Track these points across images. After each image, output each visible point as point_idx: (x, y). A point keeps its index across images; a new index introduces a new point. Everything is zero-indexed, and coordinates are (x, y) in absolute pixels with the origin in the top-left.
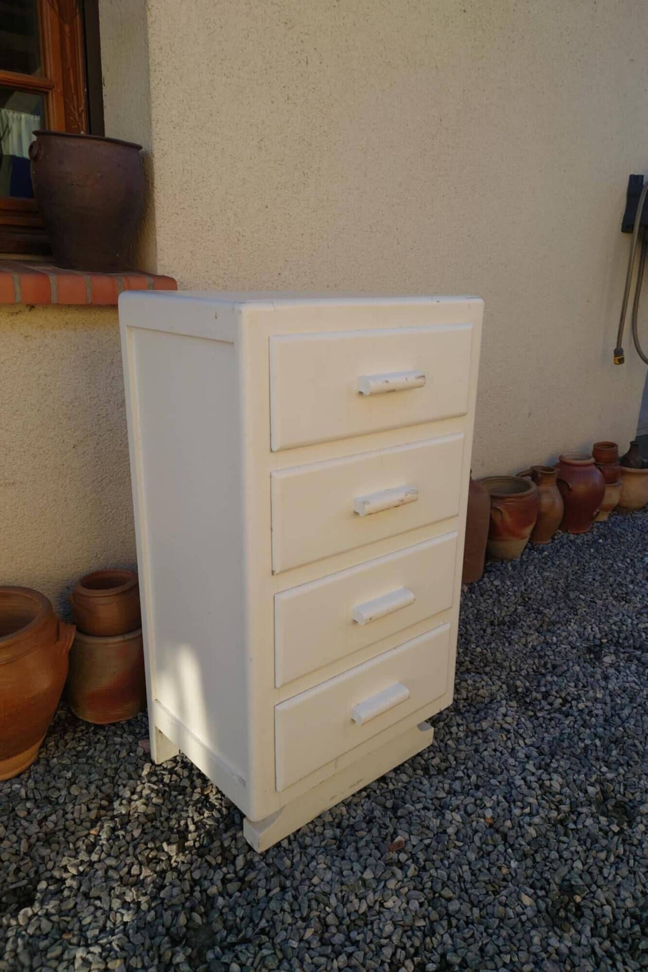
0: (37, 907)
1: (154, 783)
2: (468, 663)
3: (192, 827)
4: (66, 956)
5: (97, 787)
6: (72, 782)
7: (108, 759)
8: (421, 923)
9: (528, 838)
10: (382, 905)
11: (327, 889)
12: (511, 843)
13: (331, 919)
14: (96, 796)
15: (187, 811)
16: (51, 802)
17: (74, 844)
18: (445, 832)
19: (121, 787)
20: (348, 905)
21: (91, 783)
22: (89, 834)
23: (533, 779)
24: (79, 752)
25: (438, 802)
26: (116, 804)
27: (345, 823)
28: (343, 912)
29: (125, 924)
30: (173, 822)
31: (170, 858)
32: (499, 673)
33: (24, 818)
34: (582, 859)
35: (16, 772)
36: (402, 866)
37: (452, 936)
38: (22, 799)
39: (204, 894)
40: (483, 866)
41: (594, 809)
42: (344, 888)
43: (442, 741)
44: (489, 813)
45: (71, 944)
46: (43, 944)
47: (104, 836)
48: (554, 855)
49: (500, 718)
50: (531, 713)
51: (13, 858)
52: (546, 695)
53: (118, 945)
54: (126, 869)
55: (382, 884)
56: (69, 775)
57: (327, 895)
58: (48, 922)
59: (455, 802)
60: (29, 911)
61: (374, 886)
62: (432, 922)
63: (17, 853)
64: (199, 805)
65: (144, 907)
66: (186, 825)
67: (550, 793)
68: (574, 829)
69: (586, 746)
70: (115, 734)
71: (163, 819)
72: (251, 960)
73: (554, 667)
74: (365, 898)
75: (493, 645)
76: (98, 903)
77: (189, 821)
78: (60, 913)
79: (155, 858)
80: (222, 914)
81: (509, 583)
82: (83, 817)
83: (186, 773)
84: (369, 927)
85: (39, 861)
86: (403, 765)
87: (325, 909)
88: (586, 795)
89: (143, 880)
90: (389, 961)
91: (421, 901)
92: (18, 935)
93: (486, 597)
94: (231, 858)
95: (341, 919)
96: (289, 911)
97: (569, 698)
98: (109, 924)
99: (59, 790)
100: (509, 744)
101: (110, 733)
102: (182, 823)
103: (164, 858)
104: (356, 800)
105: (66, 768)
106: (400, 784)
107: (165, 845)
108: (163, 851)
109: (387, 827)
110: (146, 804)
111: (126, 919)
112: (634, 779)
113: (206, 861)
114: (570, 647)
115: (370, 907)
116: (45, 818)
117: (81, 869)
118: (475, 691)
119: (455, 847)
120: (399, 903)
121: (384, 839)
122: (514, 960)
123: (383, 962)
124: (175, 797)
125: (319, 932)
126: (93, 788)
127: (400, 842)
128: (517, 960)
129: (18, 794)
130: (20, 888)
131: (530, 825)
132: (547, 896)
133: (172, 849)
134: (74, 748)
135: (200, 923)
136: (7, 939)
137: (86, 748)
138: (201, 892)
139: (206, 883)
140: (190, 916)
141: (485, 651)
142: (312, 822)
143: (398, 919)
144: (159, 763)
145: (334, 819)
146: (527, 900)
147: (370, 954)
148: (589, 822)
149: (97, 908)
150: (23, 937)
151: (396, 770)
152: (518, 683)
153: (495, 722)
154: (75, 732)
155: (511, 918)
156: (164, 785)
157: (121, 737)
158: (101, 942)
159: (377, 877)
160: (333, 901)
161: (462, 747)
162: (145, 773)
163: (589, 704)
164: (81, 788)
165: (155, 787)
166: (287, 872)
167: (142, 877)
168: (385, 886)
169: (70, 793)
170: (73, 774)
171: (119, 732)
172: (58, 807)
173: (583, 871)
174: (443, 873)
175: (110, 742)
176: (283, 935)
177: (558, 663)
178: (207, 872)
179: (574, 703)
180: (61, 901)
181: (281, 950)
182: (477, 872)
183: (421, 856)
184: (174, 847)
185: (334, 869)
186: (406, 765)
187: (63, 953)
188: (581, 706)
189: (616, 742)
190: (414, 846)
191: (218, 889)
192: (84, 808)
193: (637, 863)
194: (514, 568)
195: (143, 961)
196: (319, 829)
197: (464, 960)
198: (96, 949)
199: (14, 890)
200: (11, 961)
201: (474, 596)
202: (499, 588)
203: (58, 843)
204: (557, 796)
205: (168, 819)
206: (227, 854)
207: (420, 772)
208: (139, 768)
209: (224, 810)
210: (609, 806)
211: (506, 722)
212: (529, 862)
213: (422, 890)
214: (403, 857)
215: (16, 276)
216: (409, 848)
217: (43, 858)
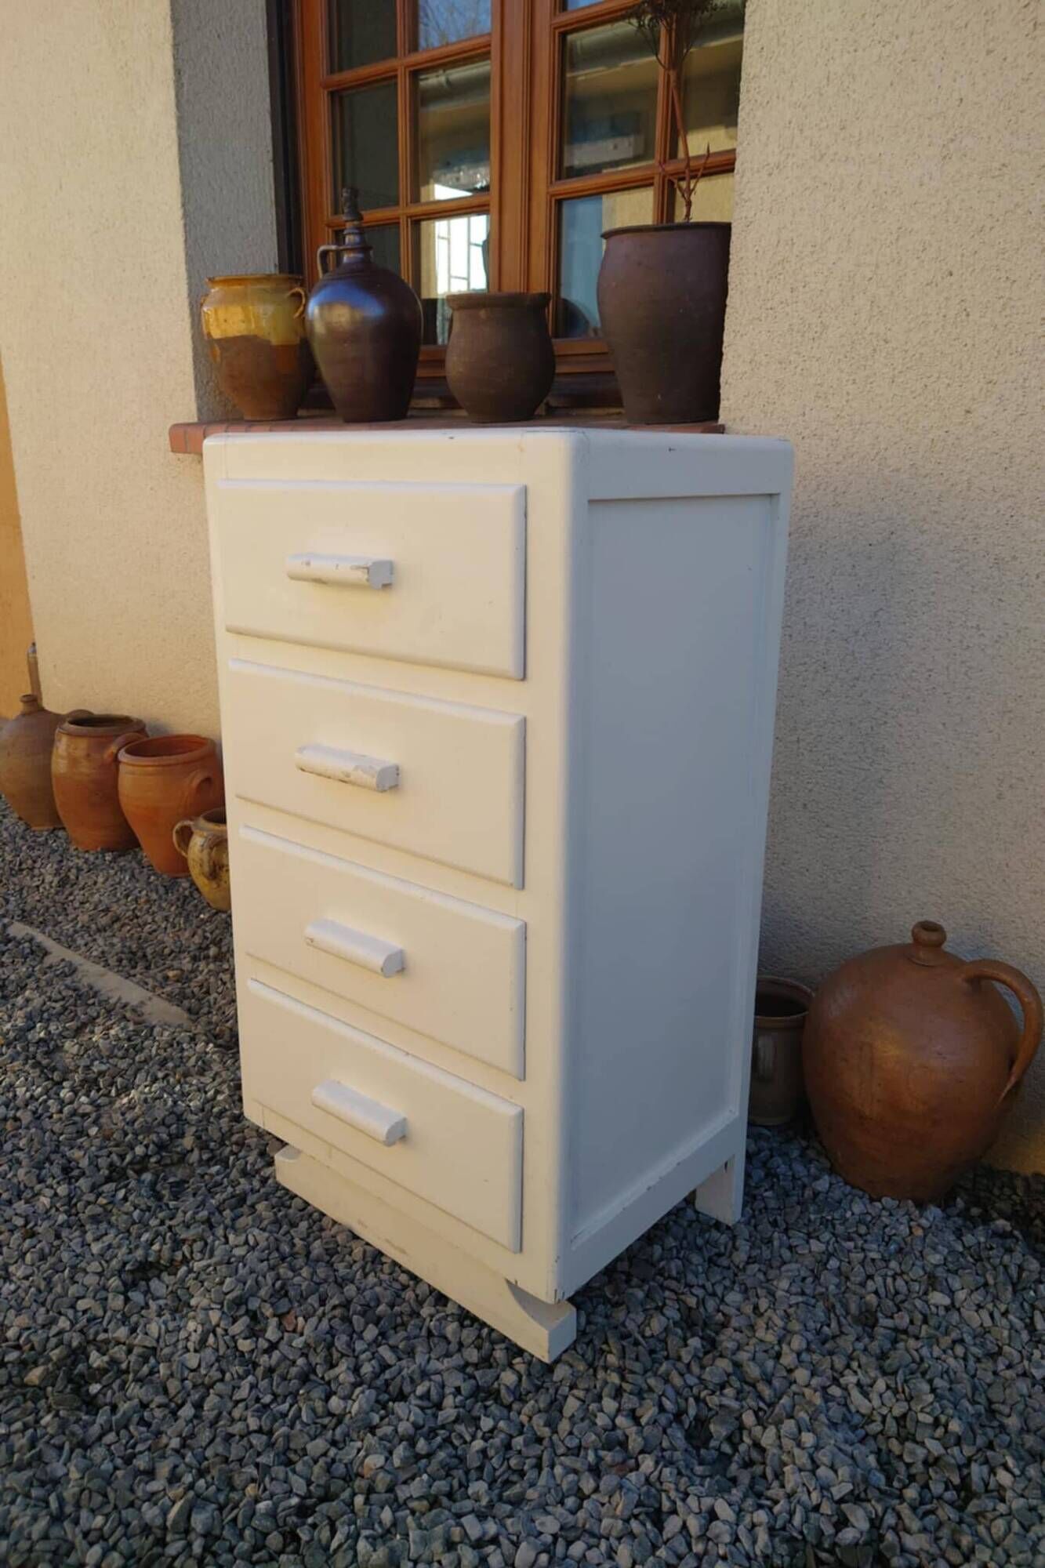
27: (336, 1258)
45: (168, 1080)
58: (196, 1062)
78: (207, 1064)
104: (386, 1267)
135: (190, 1162)
140: (194, 1148)
142: (334, 1224)
145: (341, 1245)
186: (483, 1331)
187: (159, 1079)
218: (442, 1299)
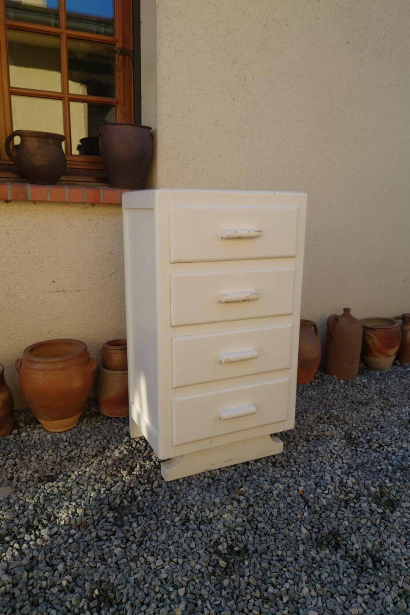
0: (54, 483)
1: (127, 446)
2: (326, 419)
3: (138, 466)
4: (60, 504)
5: (100, 443)
6: (89, 438)
7: (108, 432)
8: (240, 529)
9: (320, 504)
10: (221, 516)
11: (194, 503)
12: (310, 505)
13: (192, 517)
14: (98, 446)
15: (138, 460)
16: (76, 445)
17: (81, 463)
18: (272, 492)
19: (111, 445)
20: (203, 513)
21: (97, 440)
22: (89, 461)
23: (338, 478)
24: (96, 427)
25: (275, 479)
26: (106, 451)
27: (216, 478)
28: (199, 514)
29: (91, 497)
30: (129, 463)
31: (123, 476)
32: (343, 426)
33: (62, 449)
34: (350, 521)
35: (64, 429)
36: (239, 502)
37: (254, 538)
38: (63, 441)
39: (133, 494)
40: (287, 512)
41: (370, 499)
42: (203, 504)
43: (290, 452)
44: (301, 489)
45: (64, 500)
46: (51, 497)
47: (95, 462)
48: (333, 515)
49: (331, 447)
50: (354, 448)
51: (52, 464)
52: (369, 441)
53: (84, 504)
54: (99, 476)
55: (224, 506)
56: (88, 435)
57: (193, 505)
58: (57, 490)
59: (284, 480)
60: (51, 484)
61: (219, 506)
62: (245, 530)
63: (55, 462)
64: (145, 458)
65: (102, 492)
66: (136, 465)
67: (345, 486)
68: (353, 507)
69: (382, 469)
70: (116, 422)
71: (125, 460)
72: (144, 523)
73: (382, 427)
74: (213, 511)
75: (346, 412)
76: (82, 487)
77: (138, 464)
78: (63, 487)
79: (116, 475)
80: (138, 504)
81: (373, 382)
82: (89, 454)
83: (144, 444)
84: (211, 525)
85: (63, 467)
86: (261, 459)
87: (190, 512)
88: (369, 492)
89: (106, 482)
90: (215, 541)
91: (244, 519)
92: (43, 492)
93: (355, 388)
94: (152, 481)
95: (197, 518)
96: (171, 507)
97: (383, 444)
98: (84, 496)
99: (82, 440)
100: (331, 460)
101: (113, 421)
102: (134, 464)
103: (119, 476)
104: (227, 470)
105: (88, 432)
106: (255, 467)
107: (122, 470)
108: (120, 473)
109: (238, 483)
110: (120, 454)
111: (92, 495)
112: (405, 489)
113: (139, 480)
114: (397, 418)
115: (214, 516)
116: (72, 451)
117: (80, 473)
118: (323, 433)
119: (275, 500)
120: (231, 517)
121: (234, 488)
122: (283, 554)
123: (211, 540)
124: (136, 453)
125: (183, 521)
126: (97, 442)
127: (243, 491)
128: (285, 554)
129: (62, 438)
130: (51, 476)
131: (324, 498)
132: (319, 533)
133: (124, 473)
134: (95, 425)
135: (127, 505)
136: (37, 493)
137: (100, 425)
138: (132, 493)
139: (136, 490)
140: (123, 500)
141: (340, 414)
142: (199, 474)
143: (227, 524)
144: (133, 438)
145: (211, 475)
146: (304, 531)
147: (206, 535)
148: (364, 505)
149: (80, 489)
150: (44, 493)
151: (256, 461)
152: (354, 433)
153: (328, 448)
154: (97, 418)
155: (291, 537)
156: (132, 447)
157: (118, 423)
158: (77, 501)
159: (222, 502)
160: (196, 509)
161: (302, 457)
162: (125, 440)
163: (396, 449)
164: (92, 441)
165: (127, 447)
166: (176, 492)
167: (106, 481)
168: (225, 508)
169: (86, 443)
170: (90, 435)
171: (118, 421)
172: (79, 447)
173: (348, 527)
174: (262, 510)
175: (112, 424)
176: (163, 517)
177: (384, 425)
178: (138, 485)
179: (386, 447)
180: (66, 483)
181: (161, 524)
182: (282, 513)
183: (252, 500)
184: (126, 472)
185: (201, 495)
186: (263, 459)
187: (59, 503)
188: (390, 449)
189: (403, 469)
190: (250, 494)
191: (140, 493)
192: (91, 450)
193: (386, 530)
194: (381, 374)
195: (93, 512)
196: (201, 478)
197: (256, 549)
198: (74, 504)
199: (48, 476)
200: (36, 501)
201: (346, 386)
202: (365, 384)
203: (75, 462)
204: (349, 488)
205: (128, 461)
206: (150, 480)
207: (270, 464)
208: (122, 438)
209: (157, 462)
210: (382, 500)
211: (335, 450)
212: (316, 516)
213: (247, 515)
214: (241, 498)
215: (84, 190)
216: (247, 494)
217: (65, 466)
218: (247, 463)
